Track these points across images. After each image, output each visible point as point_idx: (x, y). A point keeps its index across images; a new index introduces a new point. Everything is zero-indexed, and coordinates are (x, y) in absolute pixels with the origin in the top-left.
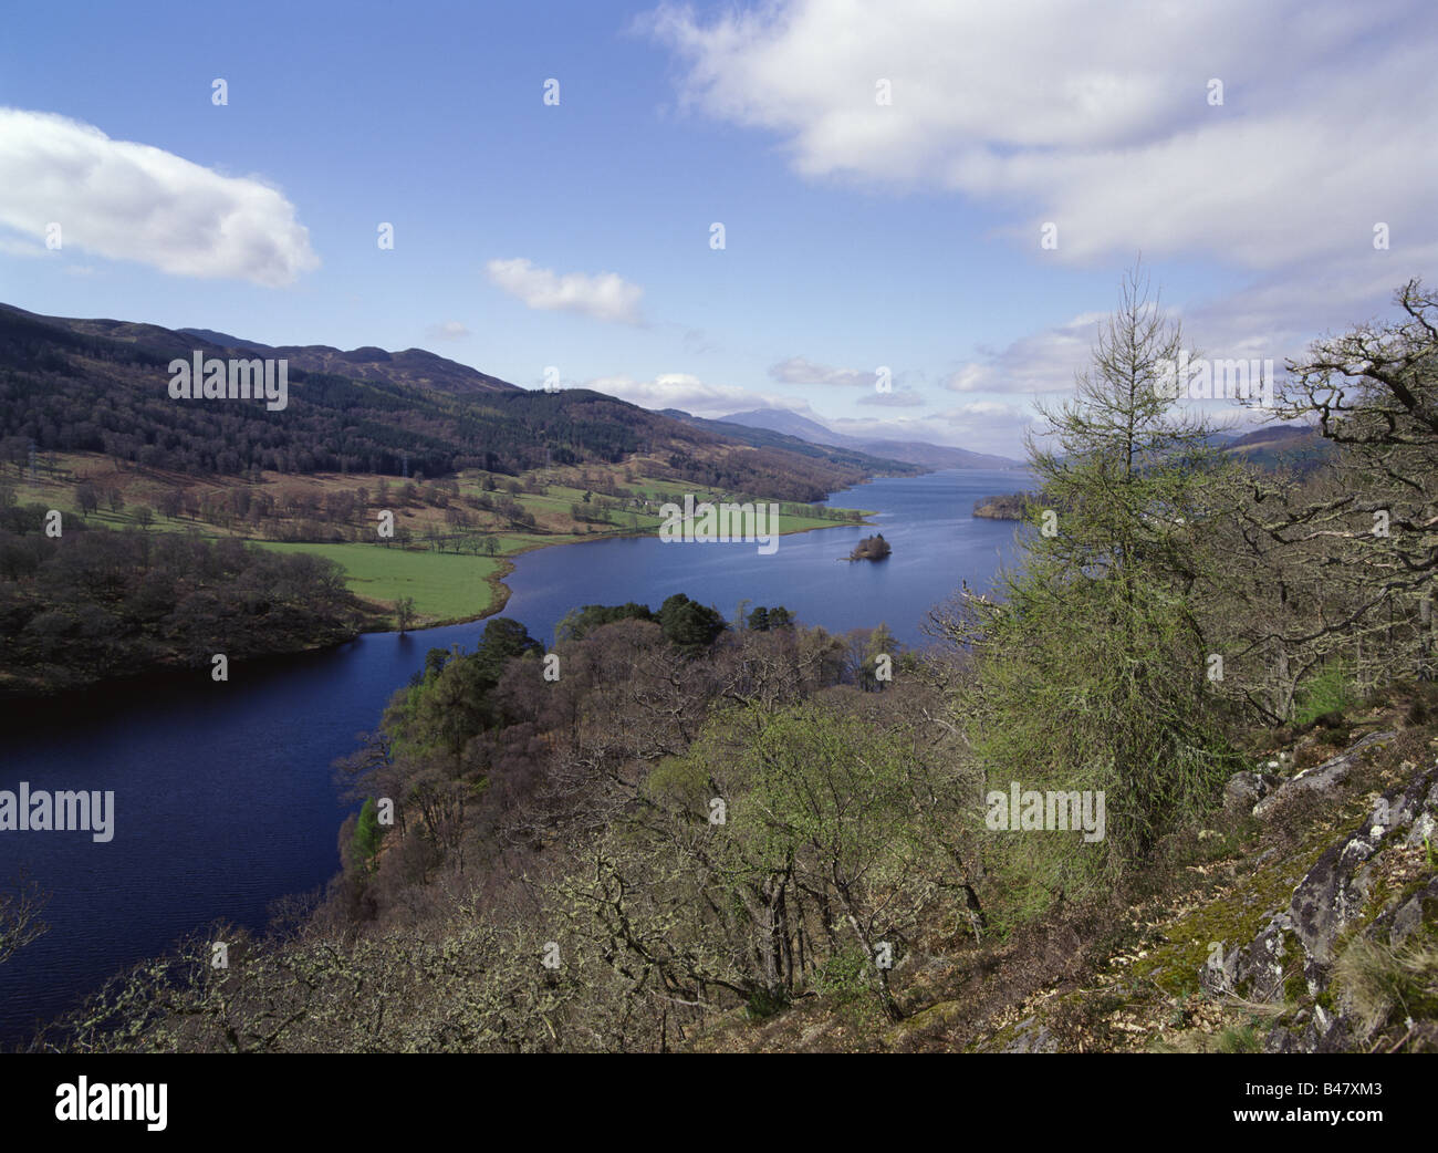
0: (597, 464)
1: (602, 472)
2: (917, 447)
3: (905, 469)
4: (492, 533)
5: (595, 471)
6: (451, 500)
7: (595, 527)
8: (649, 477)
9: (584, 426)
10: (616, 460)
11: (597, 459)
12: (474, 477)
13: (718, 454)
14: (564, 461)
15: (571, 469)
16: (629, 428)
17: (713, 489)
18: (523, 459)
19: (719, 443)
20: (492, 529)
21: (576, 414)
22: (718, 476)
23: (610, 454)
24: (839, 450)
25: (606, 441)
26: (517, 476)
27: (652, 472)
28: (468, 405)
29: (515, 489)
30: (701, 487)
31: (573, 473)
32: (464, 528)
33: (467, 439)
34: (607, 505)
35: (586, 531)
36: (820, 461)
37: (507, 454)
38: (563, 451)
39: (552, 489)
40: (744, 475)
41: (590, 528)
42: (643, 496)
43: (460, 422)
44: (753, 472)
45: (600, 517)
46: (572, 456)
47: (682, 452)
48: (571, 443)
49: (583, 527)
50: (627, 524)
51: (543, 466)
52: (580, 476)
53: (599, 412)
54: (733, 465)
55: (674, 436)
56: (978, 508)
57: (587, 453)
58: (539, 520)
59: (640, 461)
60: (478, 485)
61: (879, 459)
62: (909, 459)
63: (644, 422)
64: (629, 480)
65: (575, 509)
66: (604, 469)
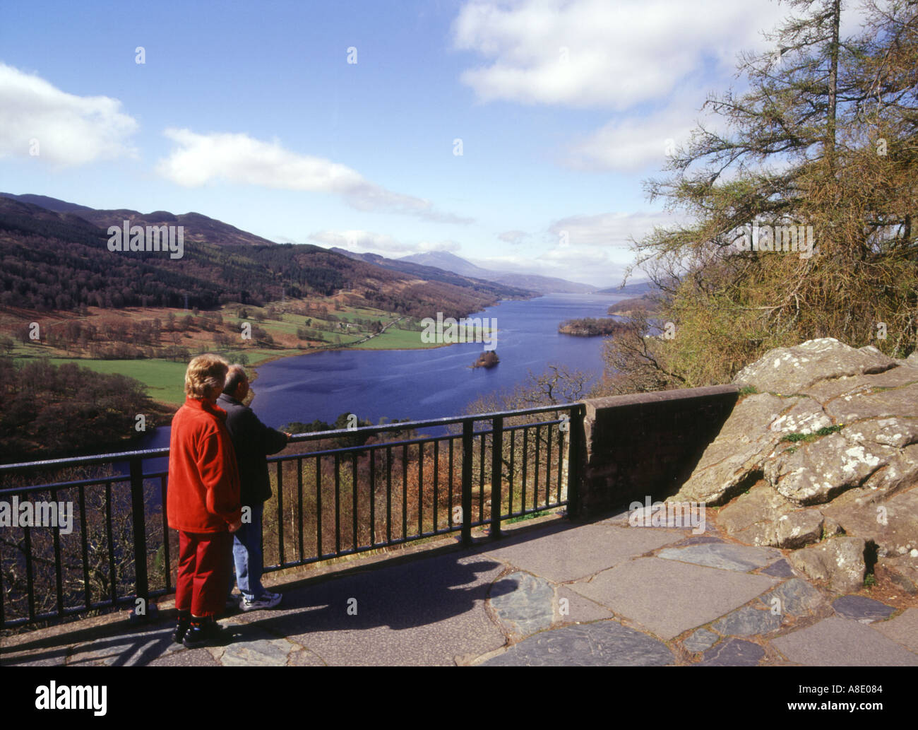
0: (316, 296)
1: (319, 304)
2: (533, 278)
3: (524, 294)
4: (245, 349)
5: (315, 302)
6: (217, 326)
7: (313, 343)
8: (351, 306)
9: (308, 270)
10: (329, 294)
11: (316, 293)
12: (232, 308)
13: (398, 288)
14: (294, 296)
15: (298, 302)
16: (338, 271)
17: (392, 314)
18: (266, 295)
19: (399, 279)
20: (245, 346)
21: (303, 261)
22: (397, 305)
23: (325, 290)
24: (481, 281)
25: (323, 281)
26: (262, 307)
27: (353, 302)
28: (229, 256)
29: (261, 317)
30: (385, 313)
31: (299, 304)
32: (225, 346)
33: (229, 281)
34: (322, 328)
35: (307, 346)
36: (467, 290)
37: (255, 291)
38: (294, 289)
39: (285, 316)
40: (413, 304)
41: (309, 345)
42: (346, 321)
43: (224, 269)
44: (420, 301)
45: (316, 337)
46: (300, 292)
47: (373, 288)
48: (299, 282)
49: (304, 343)
50: (333, 341)
51: (280, 299)
52: (304, 306)
53: (319, 260)
54: (407, 296)
55: (369, 276)
56: (561, 327)
57: (310, 289)
58: (275, 339)
59: (345, 295)
60: (236, 314)
61: (507, 287)
62: (527, 287)
63: (349, 267)
64: (338, 308)
65: (300, 332)
66: (320, 301)
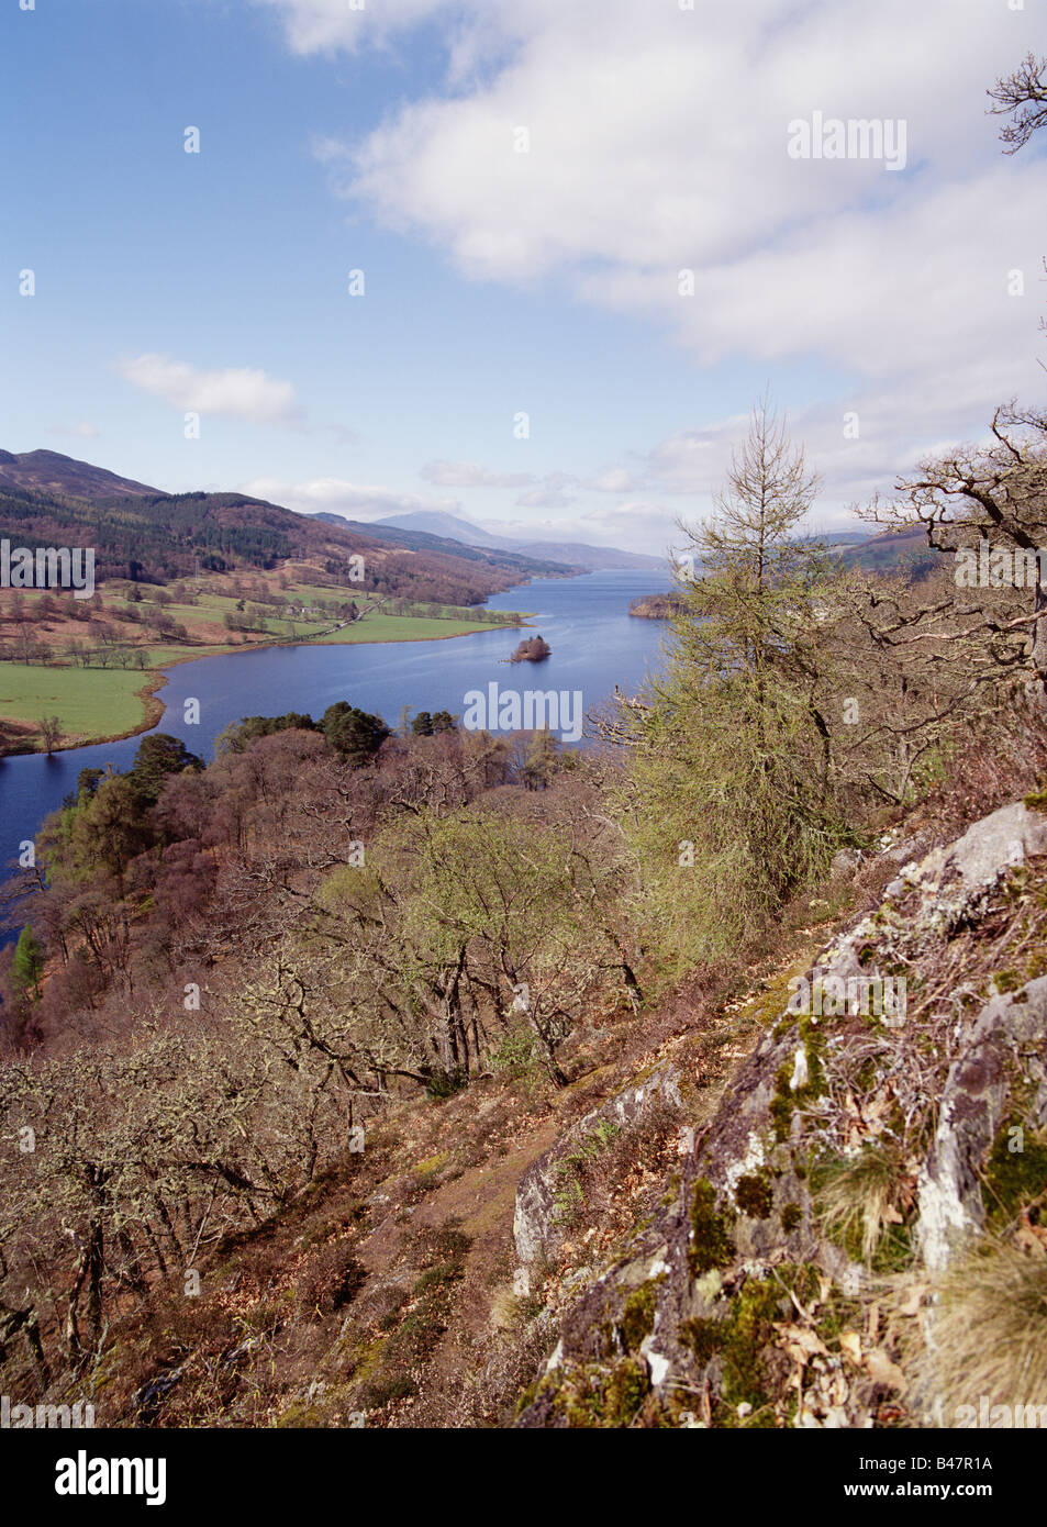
0: (249, 570)
1: (255, 580)
2: (574, 548)
3: (563, 570)
4: (141, 646)
5: (248, 578)
6: (93, 612)
7: (251, 636)
8: (305, 584)
9: (234, 532)
10: (269, 566)
11: (249, 565)
12: (116, 587)
13: (374, 558)
14: (214, 568)
15: (222, 577)
16: (281, 532)
17: (371, 595)
18: (170, 567)
19: (376, 547)
20: (140, 642)
21: (225, 518)
22: (376, 581)
23: (262, 561)
24: (497, 552)
25: (257, 546)
26: (165, 585)
27: (308, 578)
28: (106, 511)
29: (164, 600)
30: (359, 593)
31: (224, 581)
32: (109, 642)
33: (108, 547)
34: (263, 613)
35: (241, 640)
36: (480, 563)
37: (152, 562)
38: (213, 558)
39: (203, 598)
40: (403, 579)
41: (245, 638)
42: (300, 604)
43: (99, 529)
44: (412, 576)
45: (256, 626)
46: (223, 563)
47: (337, 557)
48: (221, 549)
49: (238, 637)
50: (284, 632)
51: (192, 574)
52: (232, 584)
53: (250, 517)
54: (391, 569)
55: (329, 541)
56: (634, 608)
57: (238, 560)
58: (190, 631)
59: (295, 568)
60: (123, 596)
61: (536, 561)
62: (566, 561)
63: (298, 527)
64: (284, 587)
65: (229, 619)
66: (256, 576)
